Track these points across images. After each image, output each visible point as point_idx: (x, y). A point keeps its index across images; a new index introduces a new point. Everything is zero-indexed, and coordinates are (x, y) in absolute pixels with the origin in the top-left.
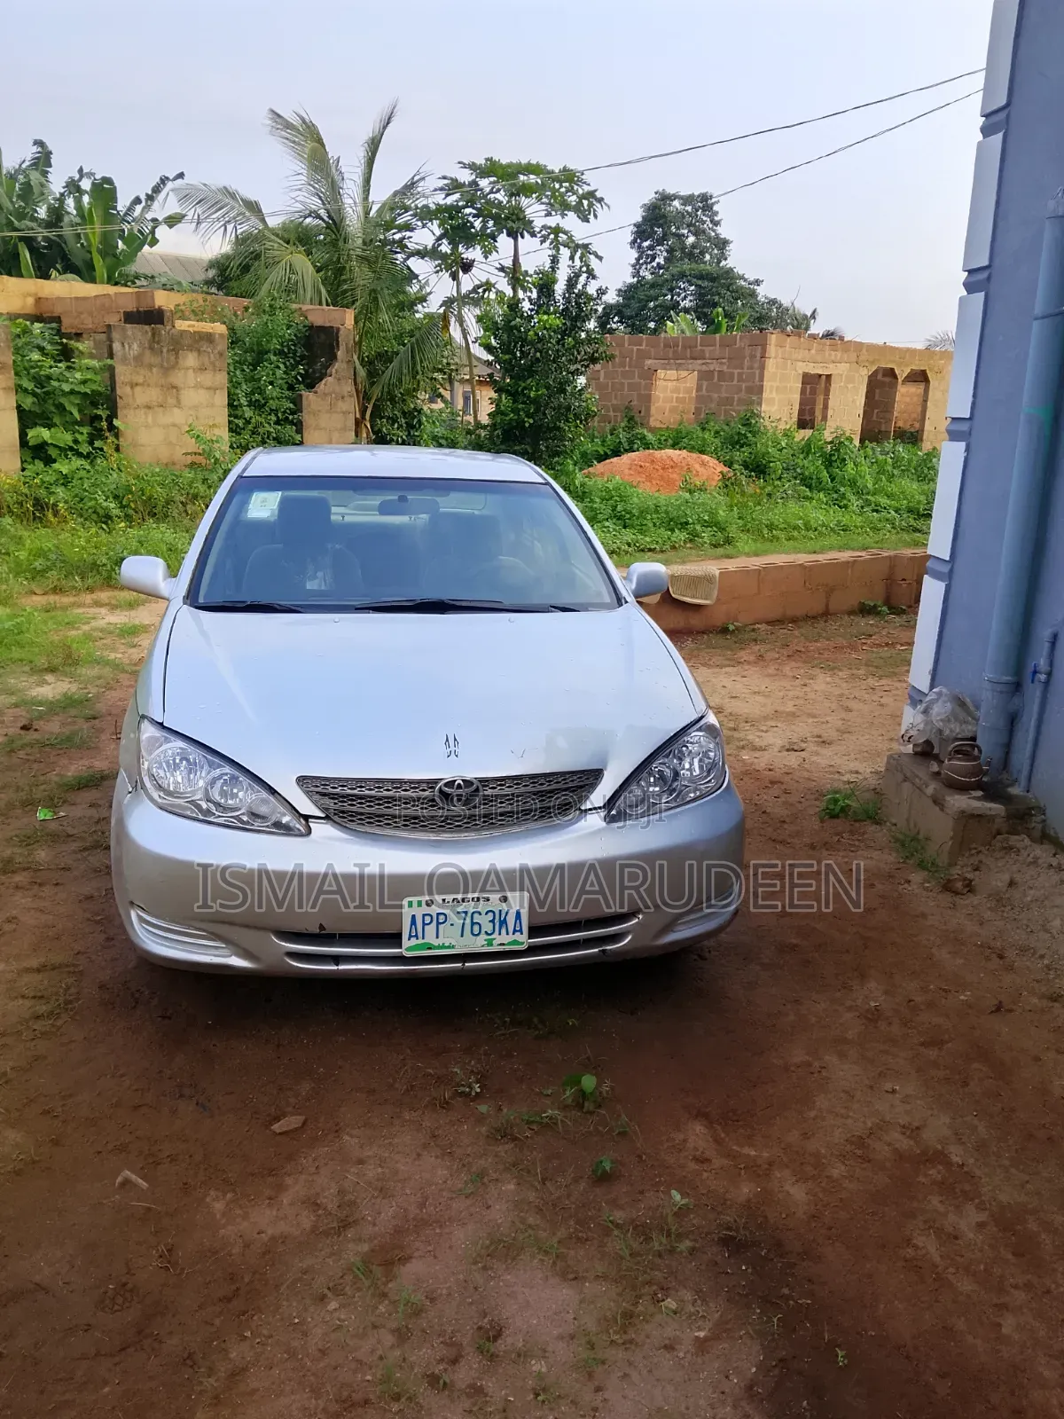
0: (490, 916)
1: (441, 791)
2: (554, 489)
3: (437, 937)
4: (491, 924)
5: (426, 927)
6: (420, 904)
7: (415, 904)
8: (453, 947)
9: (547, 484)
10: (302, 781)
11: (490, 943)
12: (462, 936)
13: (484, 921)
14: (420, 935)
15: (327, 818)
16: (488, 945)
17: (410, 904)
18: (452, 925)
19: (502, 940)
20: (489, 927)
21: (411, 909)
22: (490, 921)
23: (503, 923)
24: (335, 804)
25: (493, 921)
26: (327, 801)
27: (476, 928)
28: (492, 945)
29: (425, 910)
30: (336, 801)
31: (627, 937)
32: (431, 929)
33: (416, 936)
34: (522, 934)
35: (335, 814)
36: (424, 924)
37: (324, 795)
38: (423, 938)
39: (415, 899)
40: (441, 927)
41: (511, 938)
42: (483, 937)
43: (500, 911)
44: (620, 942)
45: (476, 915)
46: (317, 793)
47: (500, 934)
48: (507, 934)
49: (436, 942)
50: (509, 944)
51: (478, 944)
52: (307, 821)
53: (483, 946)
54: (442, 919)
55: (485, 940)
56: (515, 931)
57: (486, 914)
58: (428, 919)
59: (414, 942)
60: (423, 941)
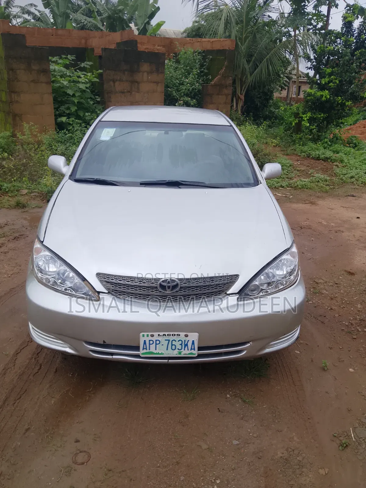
0: (180, 342)
1: (160, 284)
2: (234, 129)
3: (156, 349)
4: (181, 346)
5: (151, 345)
6: (148, 336)
7: (146, 336)
8: (163, 354)
9: (231, 126)
10: (98, 275)
11: (180, 353)
12: (167, 350)
13: (178, 344)
14: (148, 348)
15: (109, 293)
16: (179, 354)
17: (143, 336)
18: (162, 345)
19: (185, 352)
20: (180, 347)
21: (144, 338)
22: (180, 344)
23: (186, 345)
24: (113, 287)
25: (181, 344)
26: (109, 285)
27: (174, 347)
28: (181, 354)
29: (151, 338)
30: (113, 286)
31: (244, 352)
32: (153, 347)
33: (146, 349)
34: (195, 350)
35: (113, 291)
36: (150, 344)
37: (108, 282)
38: (149, 350)
39: (146, 334)
40: (157, 346)
41: (190, 352)
42: (177, 350)
43: (185, 340)
44: (241, 354)
45: (174, 342)
46: (105, 281)
47: (184, 350)
48: (188, 350)
49: (155, 352)
50: (189, 354)
51: (175, 353)
52: (99, 294)
53: (176, 354)
54: (158, 342)
55: (178, 352)
56: (191, 349)
57: (179, 341)
58: (151, 342)
59: (145, 351)
60: (149, 351)
